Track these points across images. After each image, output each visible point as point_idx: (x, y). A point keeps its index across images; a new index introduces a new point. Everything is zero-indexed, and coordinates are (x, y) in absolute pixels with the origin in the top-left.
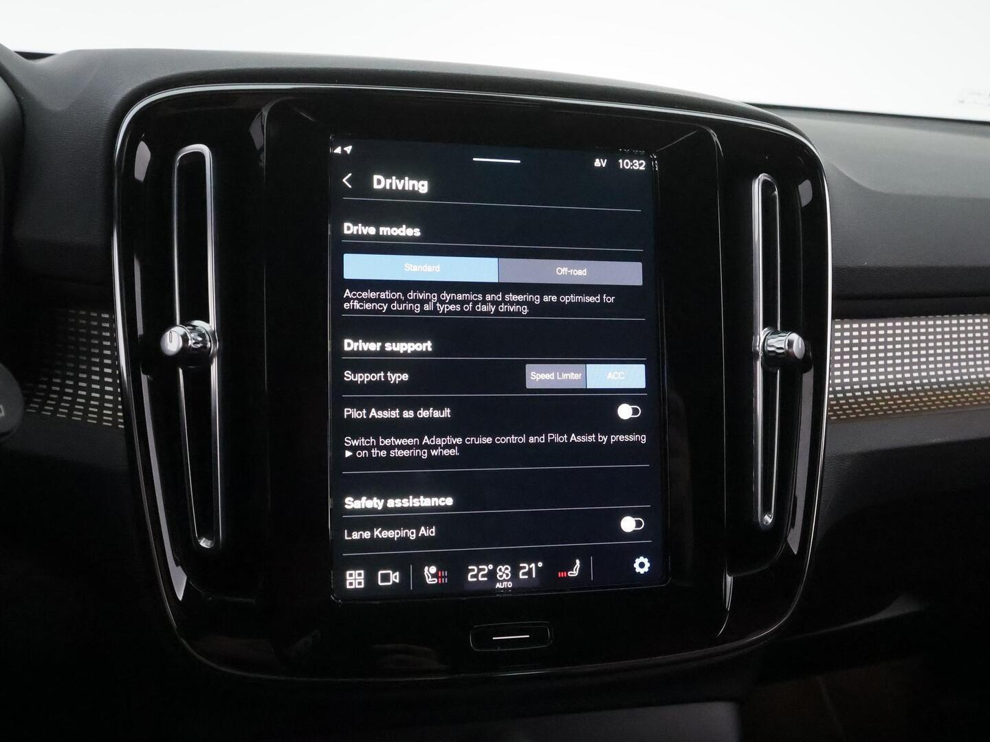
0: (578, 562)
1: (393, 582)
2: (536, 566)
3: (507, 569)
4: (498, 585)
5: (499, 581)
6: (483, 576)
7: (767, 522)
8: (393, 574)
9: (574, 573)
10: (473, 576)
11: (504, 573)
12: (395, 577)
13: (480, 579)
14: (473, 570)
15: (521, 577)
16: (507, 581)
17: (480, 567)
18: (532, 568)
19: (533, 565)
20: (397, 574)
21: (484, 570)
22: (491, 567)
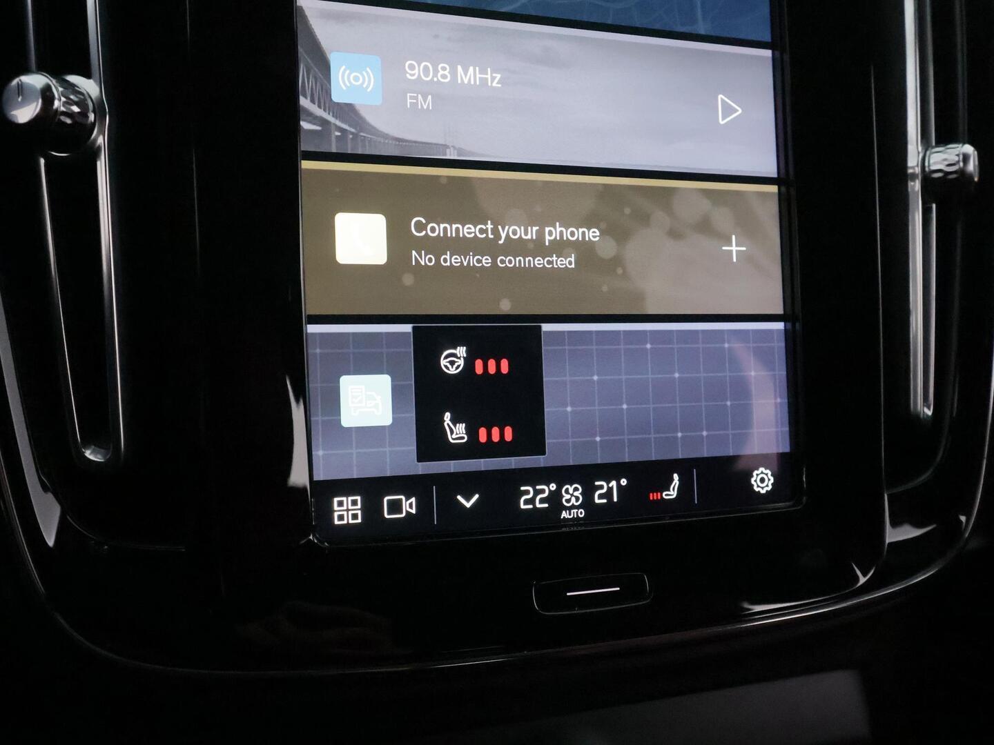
0: (676, 476)
1: (407, 512)
2: (619, 485)
3: (576, 489)
4: (564, 515)
5: (566, 508)
6: (542, 501)
8: (406, 501)
9: (672, 493)
10: (526, 502)
11: (572, 495)
12: (409, 506)
13: (538, 505)
14: (527, 492)
15: (597, 501)
16: (578, 507)
17: (538, 487)
18: (612, 487)
19: (613, 483)
20: (413, 500)
21: (543, 491)
22: (553, 487)
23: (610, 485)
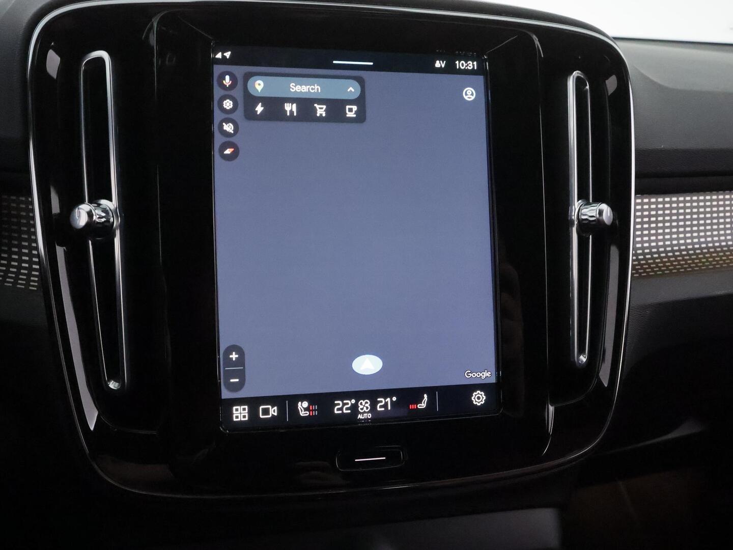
0: (425, 396)
1: (272, 415)
2: (391, 400)
3: (366, 403)
4: (360, 416)
5: (360, 413)
6: (347, 409)
7: (582, 361)
8: (272, 408)
9: (423, 405)
10: (338, 409)
11: (364, 406)
12: (273, 411)
13: (345, 411)
14: (339, 404)
15: (379, 409)
16: (368, 413)
17: (345, 402)
18: (388, 401)
20: (275, 408)
21: (348, 404)
22: (353, 401)
23: (386, 401)
